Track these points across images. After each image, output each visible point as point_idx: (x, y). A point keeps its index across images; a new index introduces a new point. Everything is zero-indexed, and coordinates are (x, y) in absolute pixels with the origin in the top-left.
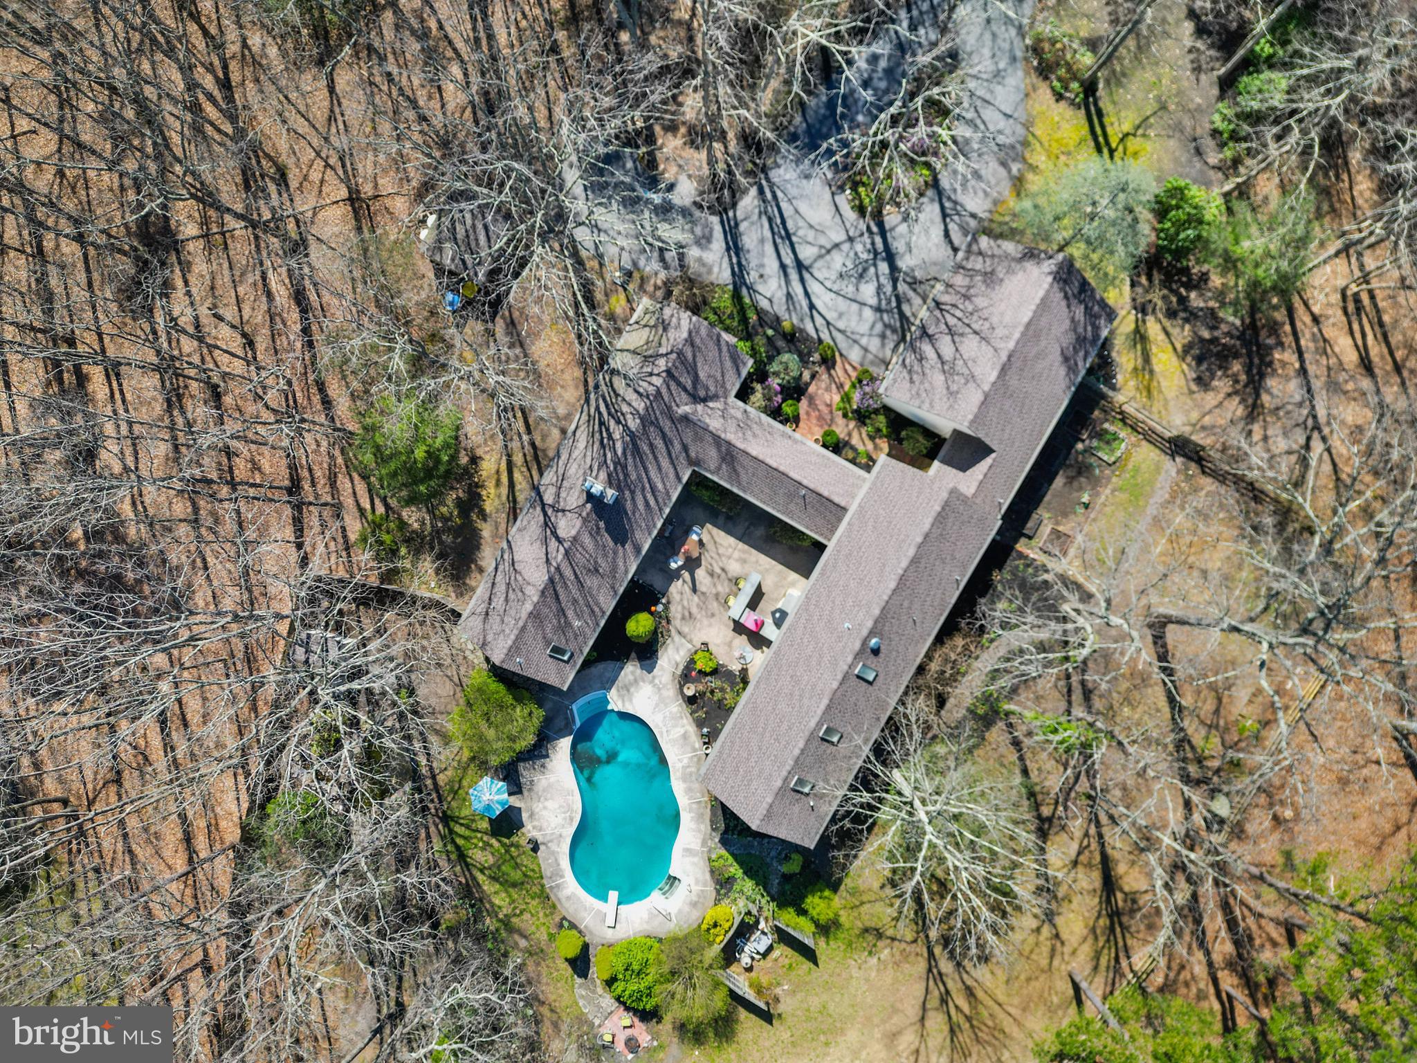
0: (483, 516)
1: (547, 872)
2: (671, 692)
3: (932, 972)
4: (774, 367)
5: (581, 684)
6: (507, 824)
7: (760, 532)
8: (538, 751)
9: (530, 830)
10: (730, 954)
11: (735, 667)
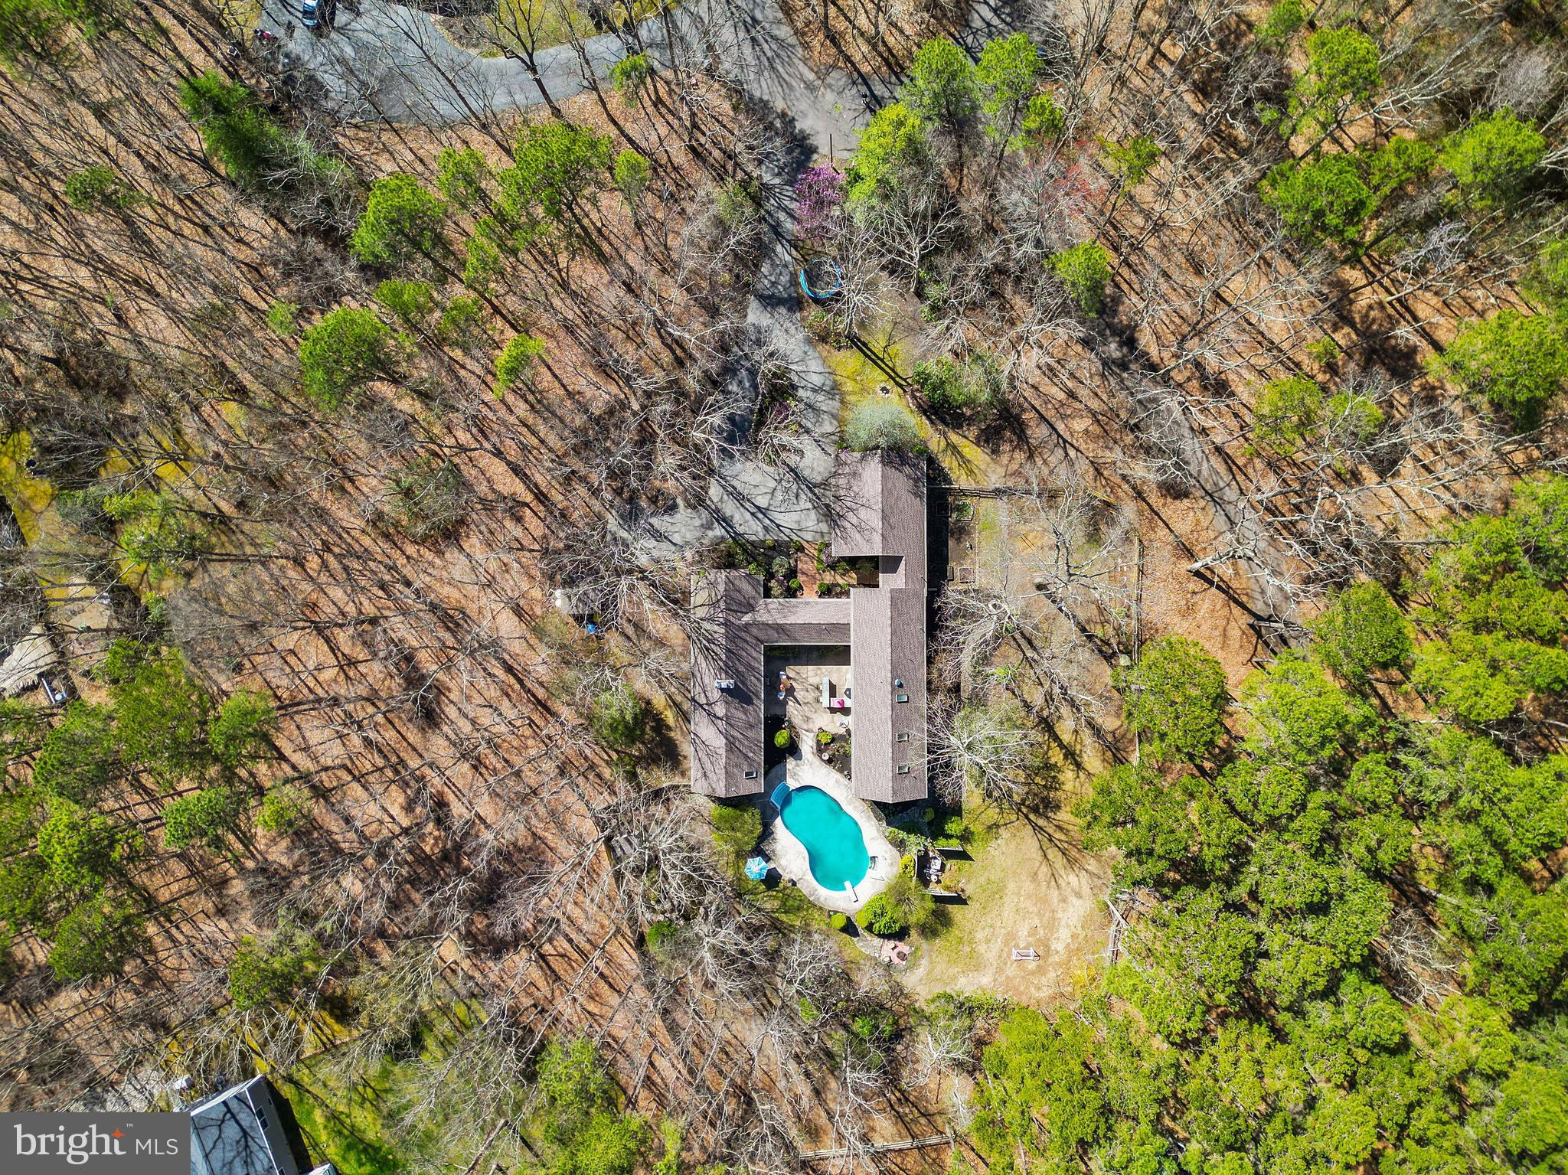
0: (669, 728)
1: (805, 892)
2: (816, 761)
3: (1037, 829)
4: (775, 568)
5: (770, 786)
6: (772, 879)
7: (815, 654)
8: (767, 833)
9: (786, 877)
10: (924, 879)
11: (842, 731)
